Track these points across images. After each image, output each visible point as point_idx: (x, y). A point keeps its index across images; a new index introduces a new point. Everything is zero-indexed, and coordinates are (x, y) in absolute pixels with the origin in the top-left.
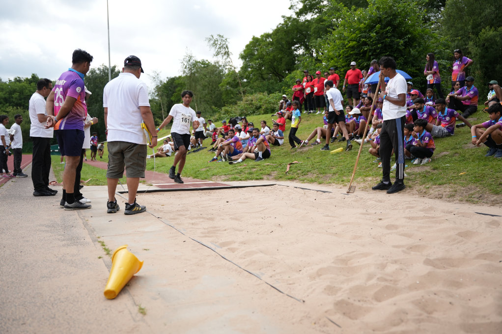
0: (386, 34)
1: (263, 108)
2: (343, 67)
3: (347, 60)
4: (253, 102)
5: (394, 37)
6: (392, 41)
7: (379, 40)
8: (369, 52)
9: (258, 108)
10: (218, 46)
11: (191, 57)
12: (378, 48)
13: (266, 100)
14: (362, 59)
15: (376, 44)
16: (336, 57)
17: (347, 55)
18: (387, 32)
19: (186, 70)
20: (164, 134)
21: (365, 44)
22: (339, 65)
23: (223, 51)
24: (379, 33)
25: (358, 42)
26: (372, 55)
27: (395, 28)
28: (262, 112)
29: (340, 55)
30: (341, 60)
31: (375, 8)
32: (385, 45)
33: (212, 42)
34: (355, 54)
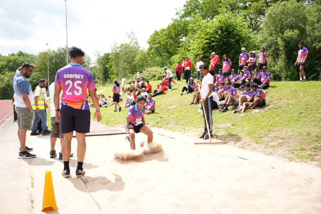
0: (224, 36)
1: (157, 76)
2: (202, 54)
3: (204, 50)
4: (151, 72)
5: (230, 37)
6: (228, 40)
7: (221, 39)
8: (216, 46)
9: (154, 76)
10: (131, 38)
11: (116, 43)
12: (220, 44)
13: (159, 72)
14: (212, 50)
15: (219, 42)
16: (198, 48)
17: (203, 47)
18: (225, 35)
19: (113, 51)
20: (100, 90)
21: (213, 41)
22: (199, 53)
23: (134, 41)
24: (220, 35)
25: (209, 40)
26: (217, 48)
27: (229, 33)
28: (156, 78)
29: (200, 47)
30: (200, 50)
31: (218, 21)
32: (224, 43)
33: (128, 35)
34: (208, 47)
